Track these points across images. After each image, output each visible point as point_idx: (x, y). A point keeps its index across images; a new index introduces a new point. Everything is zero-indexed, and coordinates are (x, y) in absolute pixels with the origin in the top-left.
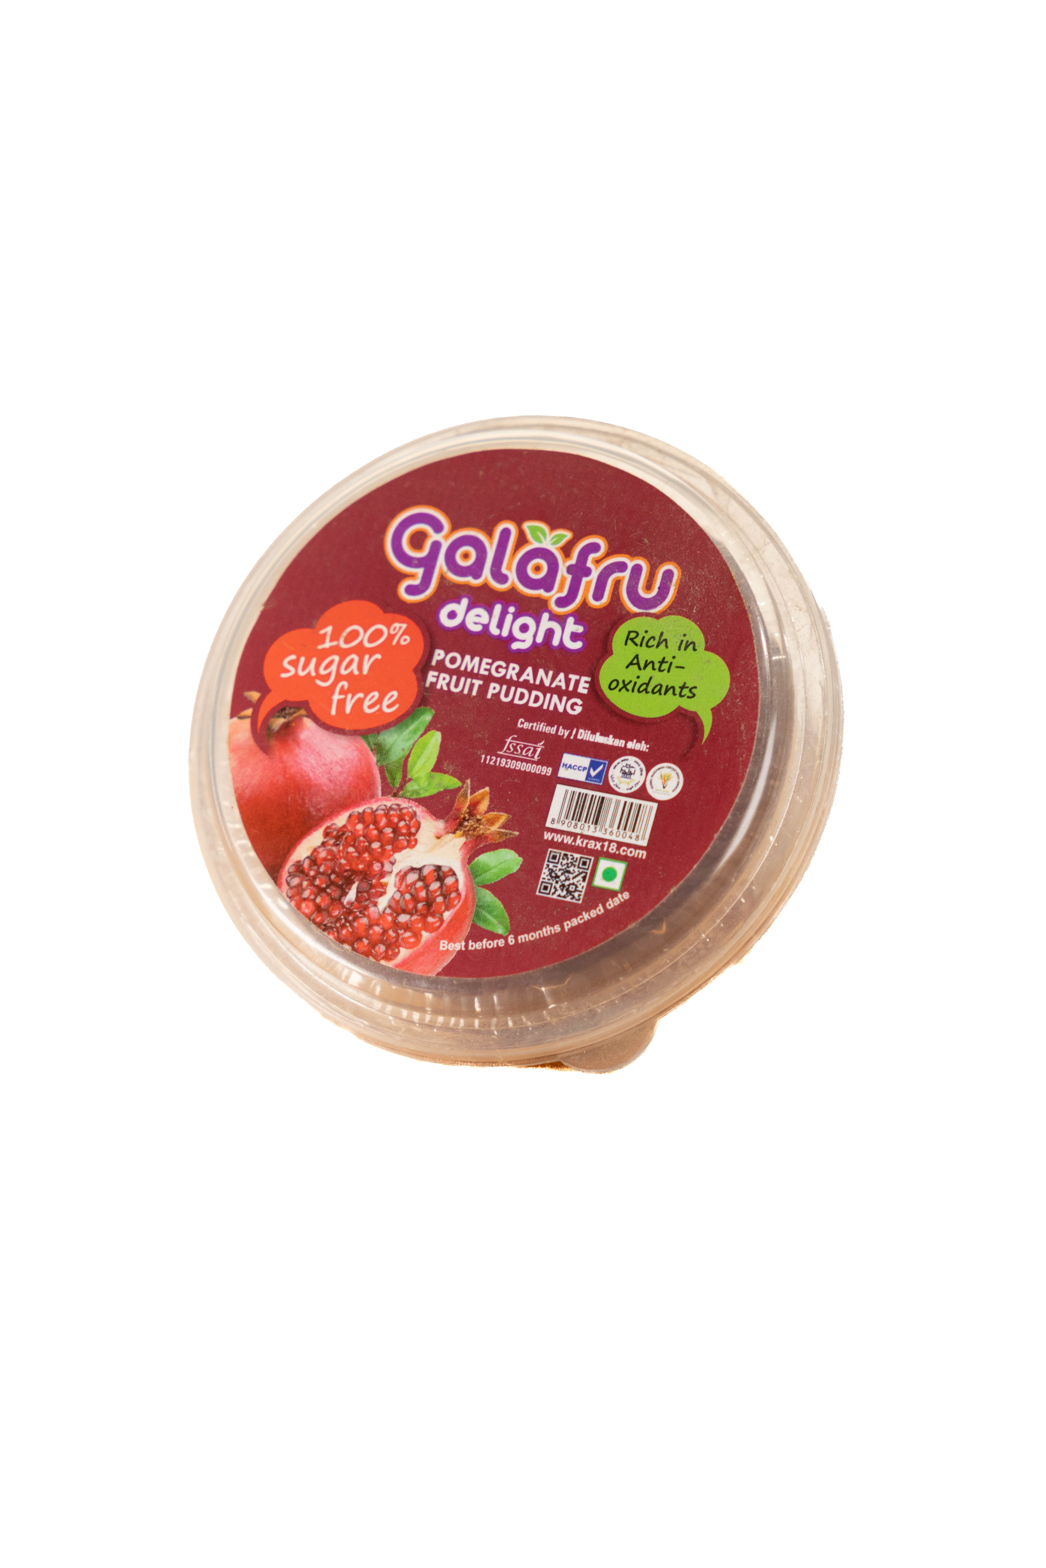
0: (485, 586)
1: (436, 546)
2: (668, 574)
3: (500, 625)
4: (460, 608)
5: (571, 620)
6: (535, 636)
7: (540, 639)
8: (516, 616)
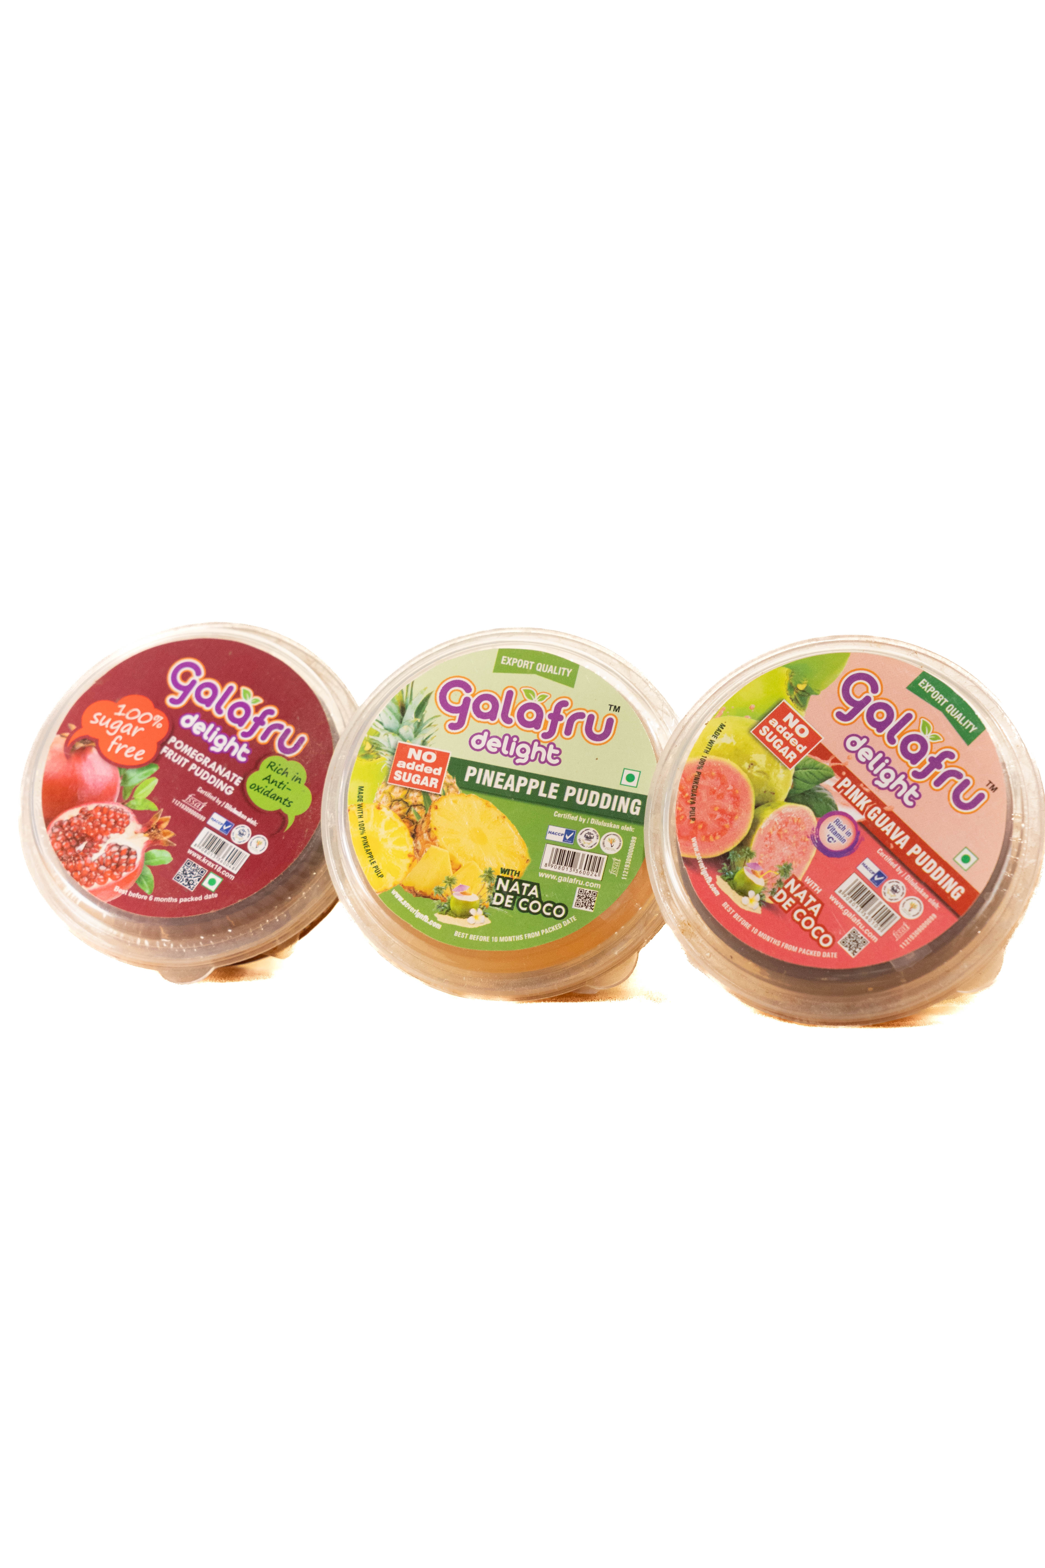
0: (210, 713)
1: (194, 682)
2: (302, 740)
3: (209, 735)
4: (193, 718)
5: (245, 745)
6: (224, 747)
7: (226, 750)
8: (219, 733)
